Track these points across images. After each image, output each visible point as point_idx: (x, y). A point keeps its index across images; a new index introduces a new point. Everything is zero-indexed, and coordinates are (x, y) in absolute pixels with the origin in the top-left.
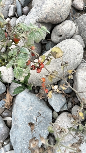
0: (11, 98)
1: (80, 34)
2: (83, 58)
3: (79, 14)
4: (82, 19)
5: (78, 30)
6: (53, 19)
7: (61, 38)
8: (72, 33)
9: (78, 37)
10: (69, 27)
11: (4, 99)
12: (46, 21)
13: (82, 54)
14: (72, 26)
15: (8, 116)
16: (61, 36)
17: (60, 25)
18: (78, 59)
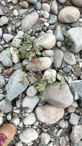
0: (12, 70)
1: (53, 57)
2: (51, 67)
3: (57, 48)
4: (57, 51)
5: (53, 55)
6: (46, 47)
7: (46, 55)
8: (50, 55)
9: (52, 58)
10: (50, 53)
11: (9, 70)
12: (43, 47)
13: (50, 65)
14: (51, 53)
15: (7, 78)
16: (46, 54)
17: (47, 51)
18: (48, 66)
